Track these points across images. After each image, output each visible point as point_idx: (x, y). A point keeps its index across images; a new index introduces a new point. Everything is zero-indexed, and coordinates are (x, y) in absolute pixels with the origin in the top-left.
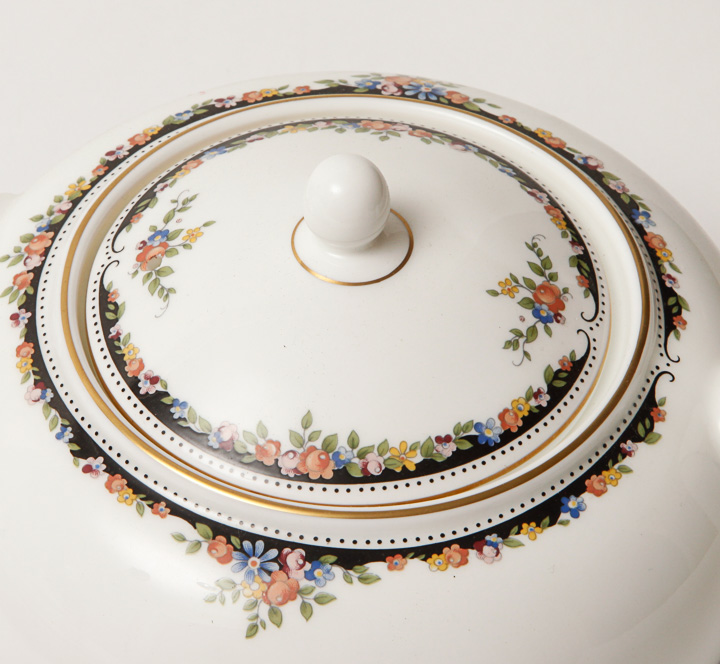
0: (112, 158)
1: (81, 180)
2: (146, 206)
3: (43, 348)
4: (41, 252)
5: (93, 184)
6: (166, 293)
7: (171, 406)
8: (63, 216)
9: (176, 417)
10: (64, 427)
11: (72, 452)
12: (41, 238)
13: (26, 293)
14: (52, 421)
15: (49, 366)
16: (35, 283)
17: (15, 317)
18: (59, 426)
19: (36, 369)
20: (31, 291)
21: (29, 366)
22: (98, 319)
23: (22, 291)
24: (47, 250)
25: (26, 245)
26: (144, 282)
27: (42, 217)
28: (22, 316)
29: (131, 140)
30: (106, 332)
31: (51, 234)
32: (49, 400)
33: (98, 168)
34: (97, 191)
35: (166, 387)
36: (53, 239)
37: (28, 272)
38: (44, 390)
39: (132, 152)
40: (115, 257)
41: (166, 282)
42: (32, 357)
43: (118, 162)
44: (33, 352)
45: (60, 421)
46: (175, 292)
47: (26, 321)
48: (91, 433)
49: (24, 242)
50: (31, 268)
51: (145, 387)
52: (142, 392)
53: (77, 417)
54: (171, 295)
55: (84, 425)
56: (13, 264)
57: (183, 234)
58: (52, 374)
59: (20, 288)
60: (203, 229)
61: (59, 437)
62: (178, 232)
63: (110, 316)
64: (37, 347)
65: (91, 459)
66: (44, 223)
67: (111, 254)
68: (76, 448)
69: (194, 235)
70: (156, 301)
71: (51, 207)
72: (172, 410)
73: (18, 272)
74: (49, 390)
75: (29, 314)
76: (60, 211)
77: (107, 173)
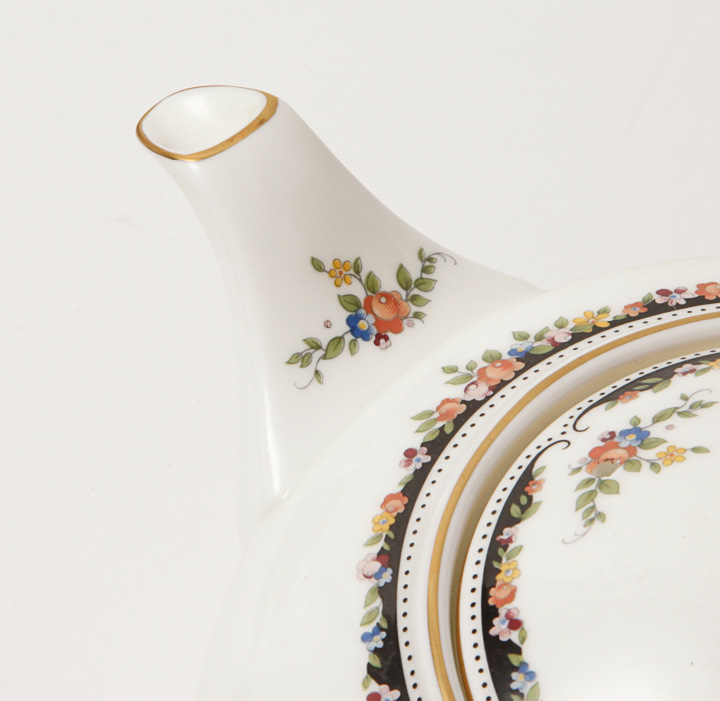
0: (660, 300)
1: (604, 311)
2: (651, 386)
3: (417, 512)
4: (493, 384)
5: (615, 323)
6: (593, 516)
7: (516, 669)
8: (551, 348)
9: (514, 686)
10: (379, 628)
11: (369, 665)
12: (506, 364)
13: (442, 429)
14: (370, 613)
15: (409, 538)
16: (460, 421)
17: (410, 454)
18: (374, 624)
19: (392, 535)
20: (448, 430)
21: (387, 527)
22: (499, 508)
23: (439, 424)
24: (503, 384)
25: (485, 364)
26: (578, 488)
27: (525, 337)
28: (419, 456)
29: (702, 287)
30: (498, 531)
31: (521, 365)
32: (382, 584)
33: (636, 305)
34: (611, 335)
35: (523, 640)
36: (518, 374)
37: (463, 402)
38: (384, 567)
39: (691, 303)
40: (571, 435)
41: (603, 501)
42: (396, 518)
43: (665, 308)
44: (401, 510)
45: (379, 618)
46: (603, 521)
47: (419, 466)
48: (404, 652)
49: (484, 359)
50: (469, 399)
51: (499, 628)
52: (493, 632)
53: (401, 623)
54: (597, 522)
55: (402, 638)
56: (452, 382)
57: (662, 448)
58: (406, 551)
59: (439, 419)
60: (689, 455)
61: (366, 638)
62: (659, 442)
63: (515, 510)
64: (409, 507)
65: (385, 687)
66: (522, 346)
67: (569, 429)
68: (377, 663)
69: (673, 455)
70: (576, 519)
71: (547, 330)
72: (514, 675)
73: (452, 397)
74: (390, 571)
75: (428, 459)
76: (552, 341)
77: (641, 316)
